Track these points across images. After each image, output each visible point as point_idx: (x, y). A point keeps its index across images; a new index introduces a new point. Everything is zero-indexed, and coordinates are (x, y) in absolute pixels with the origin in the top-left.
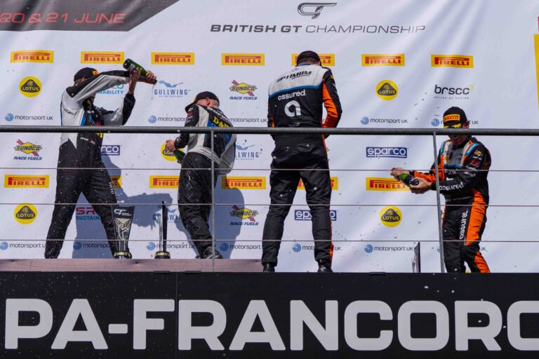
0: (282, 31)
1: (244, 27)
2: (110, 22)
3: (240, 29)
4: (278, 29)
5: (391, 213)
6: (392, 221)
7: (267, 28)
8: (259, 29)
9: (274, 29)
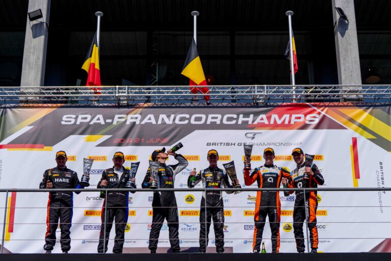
0: (238, 145)
1: (221, 143)
2: (162, 142)
3: (219, 144)
4: (236, 144)
5: (287, 225)
6: (288, 229)
7: (232, 144)
8: (228, 144)
9: (234, 144)
